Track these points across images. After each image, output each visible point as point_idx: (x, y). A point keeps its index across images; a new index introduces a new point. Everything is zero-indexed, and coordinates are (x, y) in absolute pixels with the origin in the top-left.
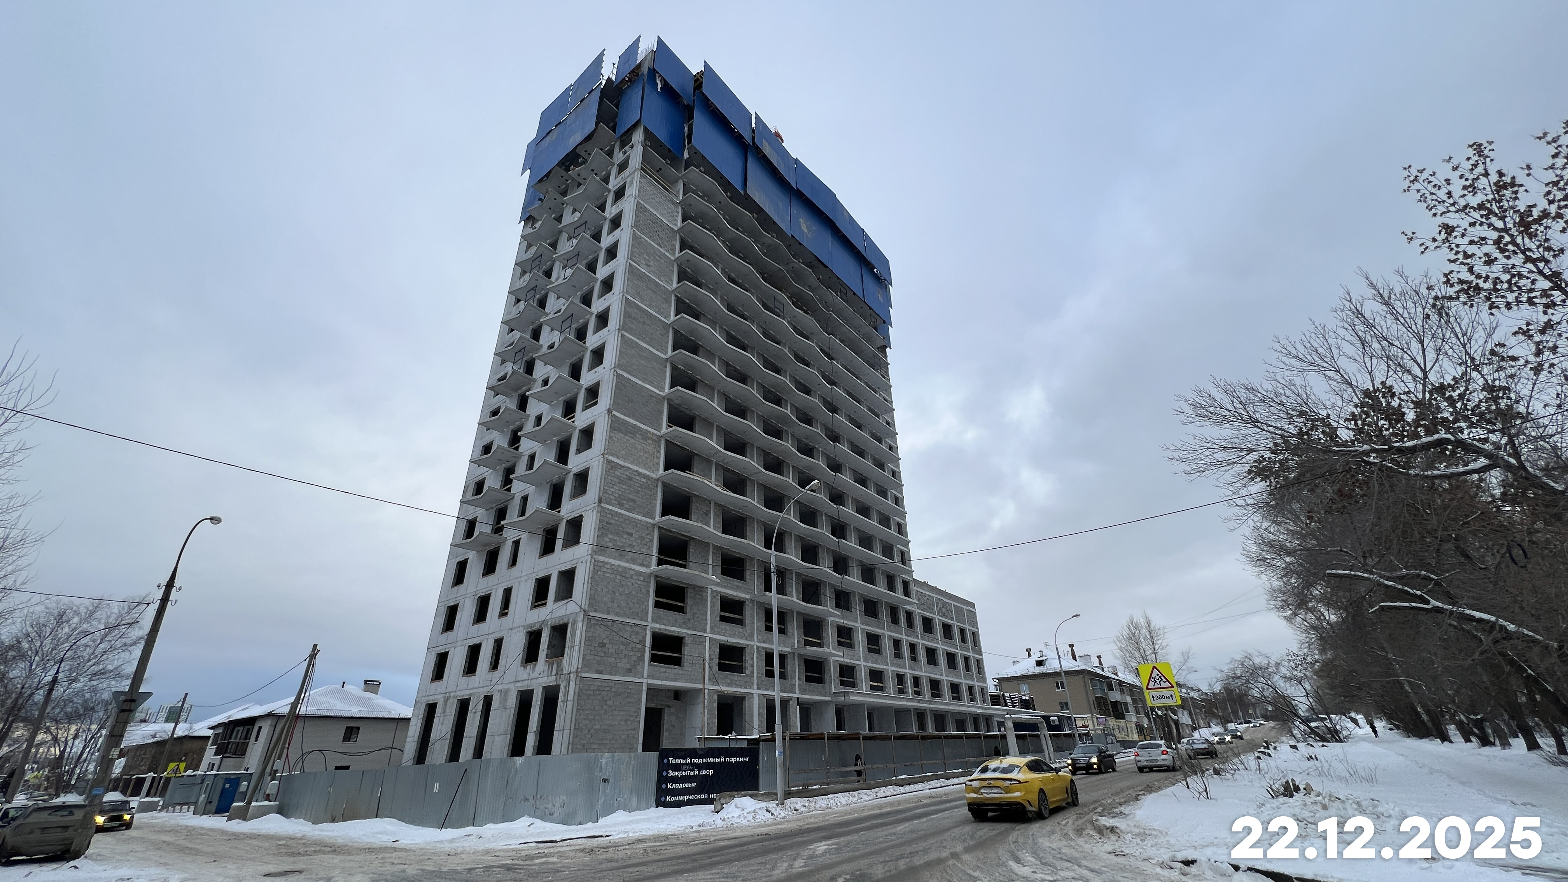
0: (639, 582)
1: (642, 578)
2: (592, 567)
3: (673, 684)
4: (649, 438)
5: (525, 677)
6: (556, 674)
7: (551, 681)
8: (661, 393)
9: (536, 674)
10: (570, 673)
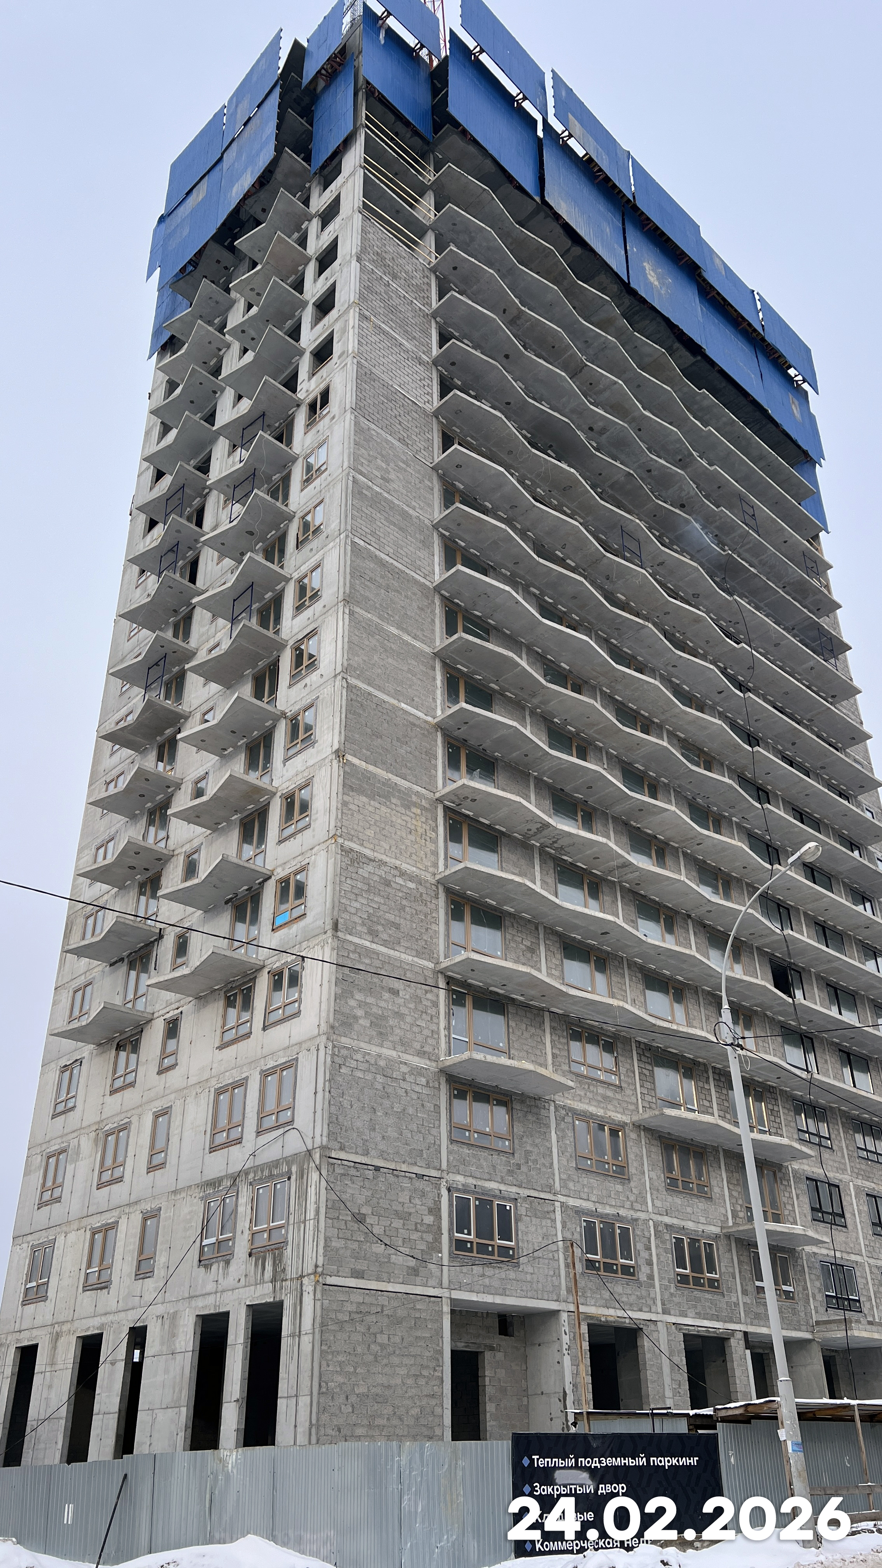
0: (418, 1089)
1: (423, 1081)
2: (329, 1059)
3: (498, 1300)
4: (415, 805)
5: (210, 1287)
6: (274, 1280)
7: (263, 1294)
8: (429, 719)
9: (230, 1281)
10: (302, 1276)
